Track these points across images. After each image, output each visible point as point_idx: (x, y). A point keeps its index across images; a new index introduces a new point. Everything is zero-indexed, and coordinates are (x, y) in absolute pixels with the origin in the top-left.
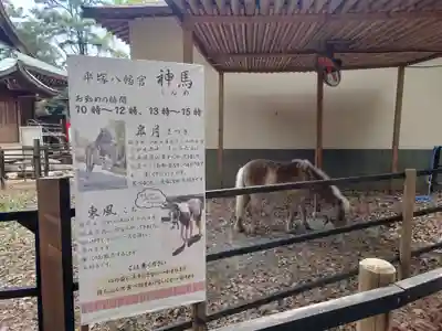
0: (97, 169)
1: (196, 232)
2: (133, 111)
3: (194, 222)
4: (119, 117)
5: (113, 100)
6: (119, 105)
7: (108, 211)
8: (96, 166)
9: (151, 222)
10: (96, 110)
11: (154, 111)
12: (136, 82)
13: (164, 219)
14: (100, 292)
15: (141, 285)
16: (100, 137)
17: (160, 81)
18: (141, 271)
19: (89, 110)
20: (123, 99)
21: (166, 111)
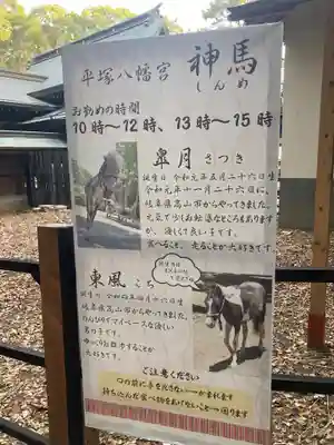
0: (100, 217)
1: (252, 341)
2: (150, 125)
3: (250, 324)
4: (129, 137)
5: (120, 109)
6: (129, 116)
7: (115, 280)
8: (98, 212)
9: (176, 308)
10: (98, 128)
11: (183, 123)
12: (155, 75)
13: (197, 309)
14: (106, 391)
15: (160, 400)
16: (104, 168)
17: (195, 68)
18: (159, 379)
19: (89, 128)
20: (135, 108)
21: (204, 122)
